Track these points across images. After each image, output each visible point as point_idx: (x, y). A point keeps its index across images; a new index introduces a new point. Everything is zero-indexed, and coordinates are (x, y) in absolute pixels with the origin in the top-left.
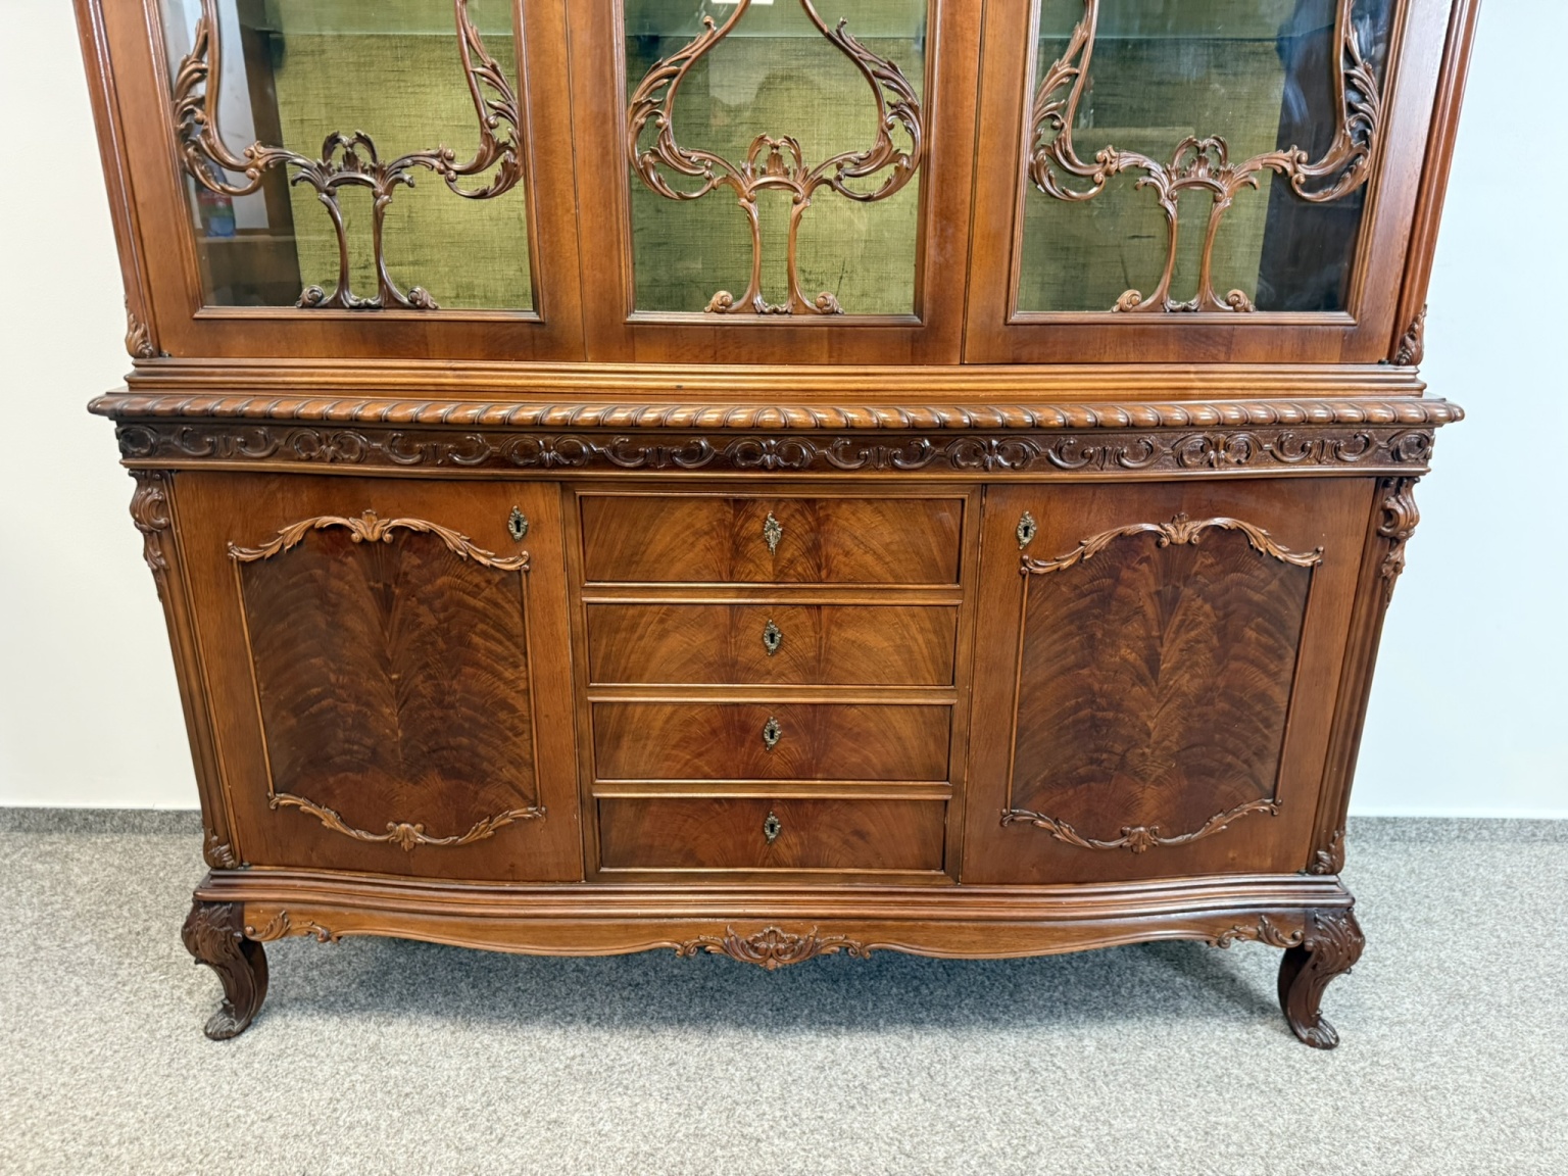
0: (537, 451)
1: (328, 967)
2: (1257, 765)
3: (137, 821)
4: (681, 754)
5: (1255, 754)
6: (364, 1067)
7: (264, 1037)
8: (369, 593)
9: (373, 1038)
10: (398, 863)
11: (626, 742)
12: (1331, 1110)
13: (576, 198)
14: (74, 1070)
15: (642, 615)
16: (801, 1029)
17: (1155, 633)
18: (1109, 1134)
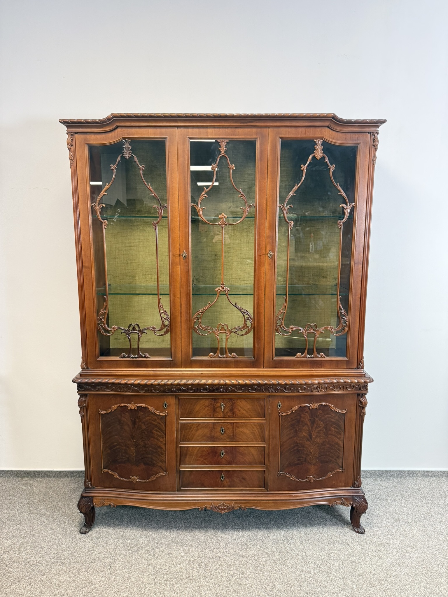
0: (171, 389)
1: (107, 515)
2: (338, 460)
3: (49, 474)
4: (201, 459)
5: (337, 457)
6: (121, 540)
7: (95, 532)
8: (131, 421)
9: (122, 533)
10: (132, 486)
11: (188, 456)
12: (360, 549)
13: (181, 335)
14: (49, 542)
15: (192, 425)
16: (230, 530)
17: (311, 429)
18: (305, 555)
